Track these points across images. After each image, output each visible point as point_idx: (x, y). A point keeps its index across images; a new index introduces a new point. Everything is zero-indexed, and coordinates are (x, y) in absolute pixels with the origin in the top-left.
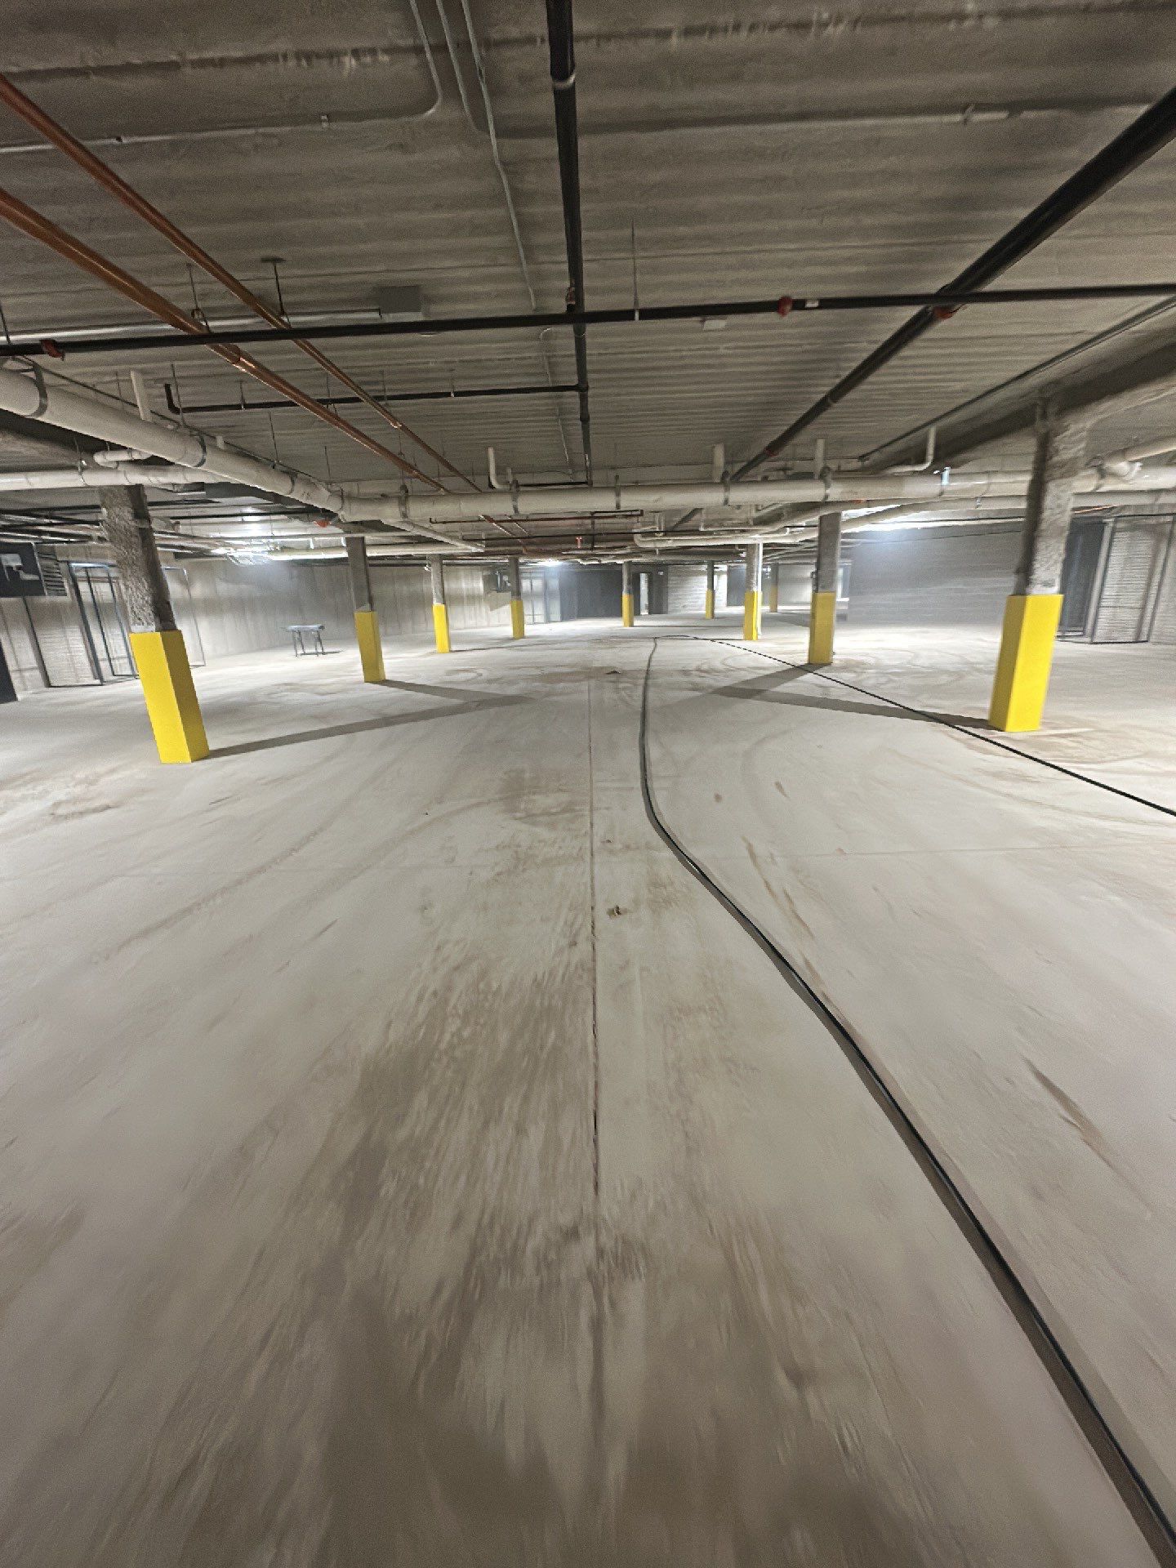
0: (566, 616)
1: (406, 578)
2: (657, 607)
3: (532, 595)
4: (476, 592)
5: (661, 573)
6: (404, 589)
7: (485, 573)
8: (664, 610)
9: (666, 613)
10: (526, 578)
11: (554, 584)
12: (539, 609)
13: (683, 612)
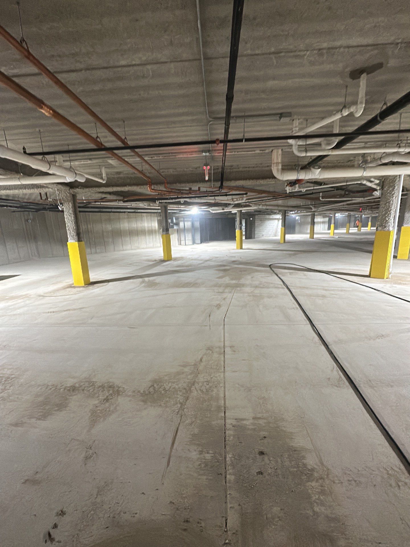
0: (203, 240)
1: (109, 220)
2: (250, 235)
3: (184, 230)
4: (153, 228)
5: (251, 219)
6: (109, 227)
7: (159, 218)
8: (253, 237)
9: (254, 238)
10: (181, 221)
11: (197, 224)
12: (189, 237)
13: (263, 238)
